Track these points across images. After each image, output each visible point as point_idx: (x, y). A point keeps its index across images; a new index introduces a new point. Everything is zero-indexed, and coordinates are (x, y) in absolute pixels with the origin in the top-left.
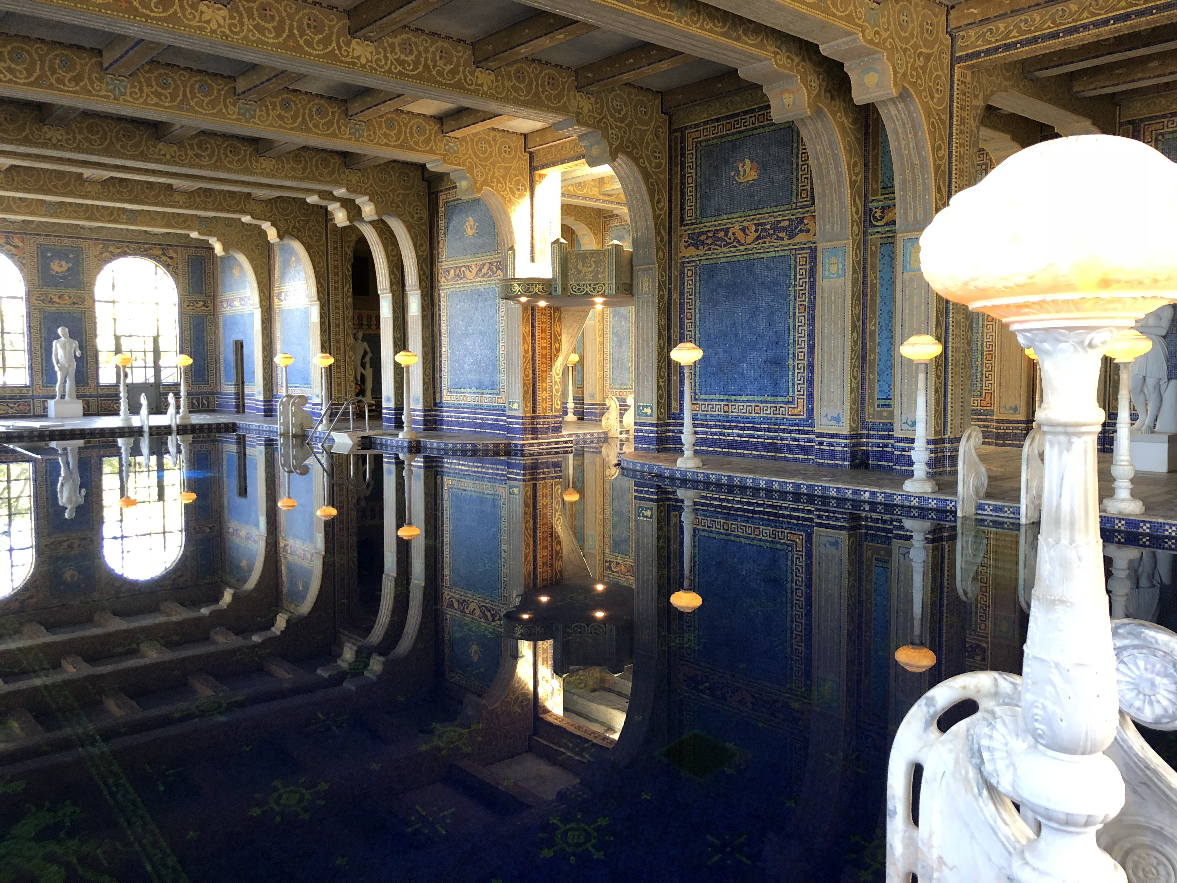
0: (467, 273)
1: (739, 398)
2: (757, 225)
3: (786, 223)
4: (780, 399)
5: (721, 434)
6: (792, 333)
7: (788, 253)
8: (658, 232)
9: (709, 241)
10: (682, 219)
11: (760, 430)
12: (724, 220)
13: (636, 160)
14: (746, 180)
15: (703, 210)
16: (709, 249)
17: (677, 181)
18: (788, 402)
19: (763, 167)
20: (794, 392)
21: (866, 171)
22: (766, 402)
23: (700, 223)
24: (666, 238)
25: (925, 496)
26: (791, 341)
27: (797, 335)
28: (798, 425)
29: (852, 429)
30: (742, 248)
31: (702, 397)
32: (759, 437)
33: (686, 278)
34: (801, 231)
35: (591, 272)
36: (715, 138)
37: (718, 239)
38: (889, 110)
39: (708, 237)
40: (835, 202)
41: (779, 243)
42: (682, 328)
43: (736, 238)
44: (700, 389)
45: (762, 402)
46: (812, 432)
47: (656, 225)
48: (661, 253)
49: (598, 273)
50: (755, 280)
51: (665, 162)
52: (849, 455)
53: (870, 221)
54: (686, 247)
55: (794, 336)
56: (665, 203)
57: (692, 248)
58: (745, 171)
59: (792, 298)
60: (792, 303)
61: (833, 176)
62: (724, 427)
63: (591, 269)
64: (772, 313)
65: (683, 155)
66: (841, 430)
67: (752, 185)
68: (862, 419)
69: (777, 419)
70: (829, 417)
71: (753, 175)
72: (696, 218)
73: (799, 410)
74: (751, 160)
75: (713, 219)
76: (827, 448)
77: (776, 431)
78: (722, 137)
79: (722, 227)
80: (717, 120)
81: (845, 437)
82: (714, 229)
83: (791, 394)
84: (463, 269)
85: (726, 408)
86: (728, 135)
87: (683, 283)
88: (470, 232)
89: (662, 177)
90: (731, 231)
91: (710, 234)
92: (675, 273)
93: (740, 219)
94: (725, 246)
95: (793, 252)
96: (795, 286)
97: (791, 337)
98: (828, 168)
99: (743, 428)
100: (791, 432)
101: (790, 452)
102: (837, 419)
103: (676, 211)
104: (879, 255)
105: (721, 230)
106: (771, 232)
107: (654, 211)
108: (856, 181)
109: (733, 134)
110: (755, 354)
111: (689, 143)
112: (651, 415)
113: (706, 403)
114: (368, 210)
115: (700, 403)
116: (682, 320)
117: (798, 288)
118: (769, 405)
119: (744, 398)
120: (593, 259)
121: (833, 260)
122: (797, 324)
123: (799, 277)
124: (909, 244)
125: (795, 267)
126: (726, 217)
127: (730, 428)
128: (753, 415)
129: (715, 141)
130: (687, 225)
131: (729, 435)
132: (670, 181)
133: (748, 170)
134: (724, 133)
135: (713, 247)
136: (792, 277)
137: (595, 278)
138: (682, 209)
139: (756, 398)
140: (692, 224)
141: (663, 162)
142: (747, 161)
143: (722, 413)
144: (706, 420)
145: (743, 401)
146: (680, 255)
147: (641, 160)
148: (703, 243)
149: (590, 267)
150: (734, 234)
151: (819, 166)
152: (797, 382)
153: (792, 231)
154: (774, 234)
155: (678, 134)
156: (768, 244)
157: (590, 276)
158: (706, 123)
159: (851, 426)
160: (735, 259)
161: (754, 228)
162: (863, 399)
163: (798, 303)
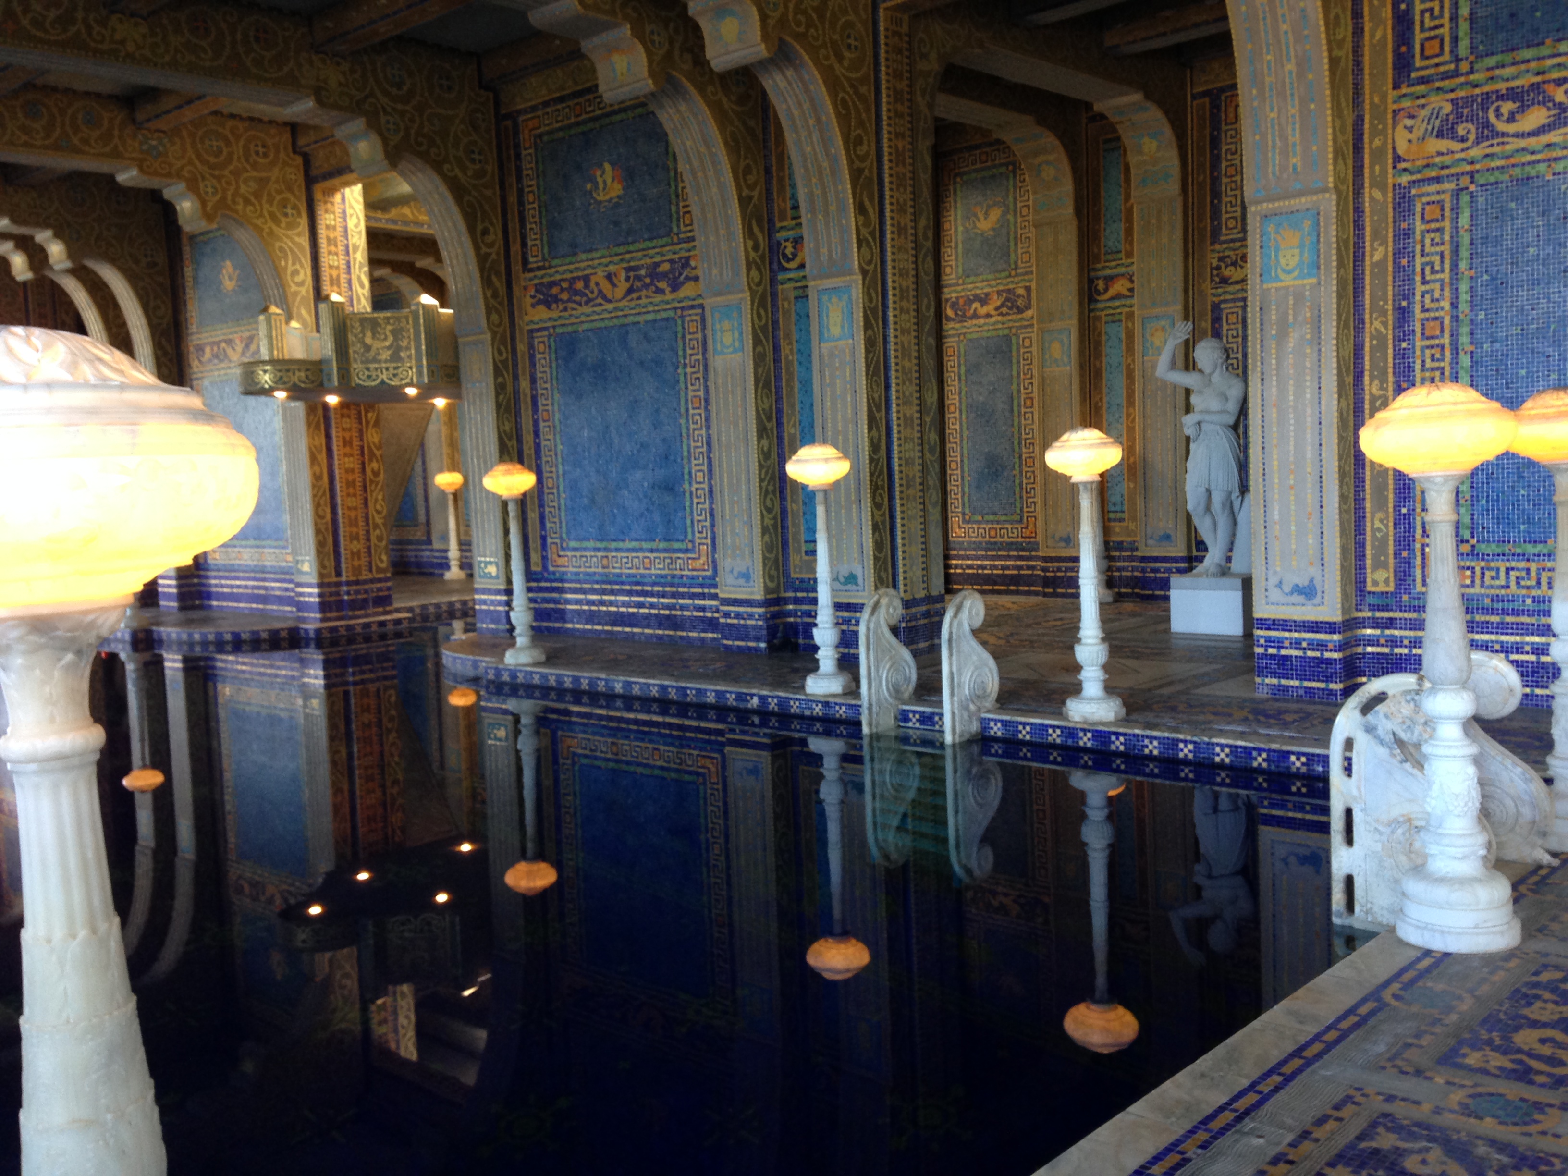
0: (229, 351)
1: (621, 545)
2: (629, 269)
3: (666, 267)
4: (676, 545)
5: (602, 603)
6: (685, 441)
7: (671, 314)
8: (487, 282)
9: (565, 296)
10: (525, 262)
11: (652, 594)
12: (583, 263)
13: (437, 166)
14: (607, 197)
15: (552, 245)
16: (565, 309)
17: (512, 199)
18: (687, 551)
19: (629, 176)
20: (693, 533)
21: (768, 182)
22: (657, 550)
23: (550, 267)
24: (502, 291)
25: (832, 700)
26: (685, 454)
27: (693, 444)
28: (702, 586)
29: (767, 590)
30: (610, 306)
31: (573, 544)
32: (652, 606)
33: (538, 356)
34: (688, 278)
35: (389, 348)
36: (560, 129)
37: (577, 293)
38: (775, 81)
39: (562, 290)
40: (722, 232)
41: (658, 298)
42: (537, 434)
43: (600, 291)
44: (568, 533)
45: (652, 551)
46: (715, 597)
47: (482, 270)
48: (495, 317)
49: (399, 349)
50: (631, 356)
51: (491, 168)
52: (765, 632)
53: (780, 263)
54: (533, 306)
55: (689, 446)
56: (495, 235)
57: (541, 307)
58: (605, 182)
59: (682, 386)
60: (682, 394)
61: (715, 190)
62: (604, 592)
63: (387, 344)
64: (657, 411)
65: (518, 156)
66: (752, 593)
67: (617, 205)
68: (786, 574)
69: (673, 576)
70: (735, 573)
71: (616, 190)
72: (544, 259)
73: (701, 563)
74: (613, 164)
75: (568, 260)
76: (735, 621)
77: (674, 595)
78: (570, 127)
79: (580, 274)
80: (561, 99)
81: (759, 604)
82: (568, 276)
83: (690, 537)
84: (223, 345)
85: (605, 561)
86: (578, 124)
87: (533, 364)
88: (229, 285)
89: (488, 193)
90: (593, 279)
91: (565, 285)
92: (521, 347)
93: (604, 261)
94: (587, 303)
95: (679, 312)
96: (685, 365)
97: (685, 448)
98: (706, 177)
99: (630, 593)
100: (693, 596)
101: (693, 628)
102: (746, 576)
103: (515, 248)
104: (793, 315)
105: (579, 278)
106: (648, 280)
107: (477, 248)
108: (750, 198)
109: (585, 122)
110: (638, 475)
111: (525, 137)
112: (497, 577)
113: (578, 554)
114: (56, 250)
115: (569, 554)
116: (536, 423)
117: (689, 370)
118: (662, 555)
119: (629, 545)
120: (389, 327)
121: (726, 325)
122: (692, 426)
123: (689, 352)
124: (825, 298)
125: (684, 337)
126: (583, 256)
127: (612, 592)
128: (642, 571)
129: (561, 134)
130: (531, 270)
131: (611, 603)
132: (504, 199)
133: (609, 181)
134: (573, 120)
135: (571, 305)
136: (681, 353)
137: (395, 357)
138: (524, 245)
139: (645, 545)
140: (539, 269)
141: (489, 168)
142: (607, 166)
143: (600, 570)
144: (579, 581)
145: (629, 550)
146: (527, 318)
147: (446, 166)
148: (556, 300)
149: (386, 339)
150: (597, 284)
151: (694, 173)
152: (696, 518)
153: (676, 279)
154: (652, 283)
155: (509, 123)
156: (644, 301)
157: (385, 355)
158: (546, 104)
159: (766, 586)
160: (602, 324)
161: (623, 275)
162: (785, 544)
163: (691, 394)
